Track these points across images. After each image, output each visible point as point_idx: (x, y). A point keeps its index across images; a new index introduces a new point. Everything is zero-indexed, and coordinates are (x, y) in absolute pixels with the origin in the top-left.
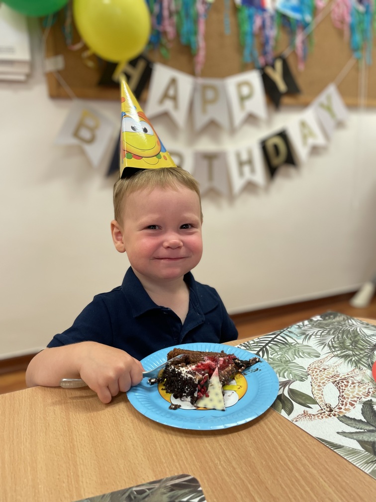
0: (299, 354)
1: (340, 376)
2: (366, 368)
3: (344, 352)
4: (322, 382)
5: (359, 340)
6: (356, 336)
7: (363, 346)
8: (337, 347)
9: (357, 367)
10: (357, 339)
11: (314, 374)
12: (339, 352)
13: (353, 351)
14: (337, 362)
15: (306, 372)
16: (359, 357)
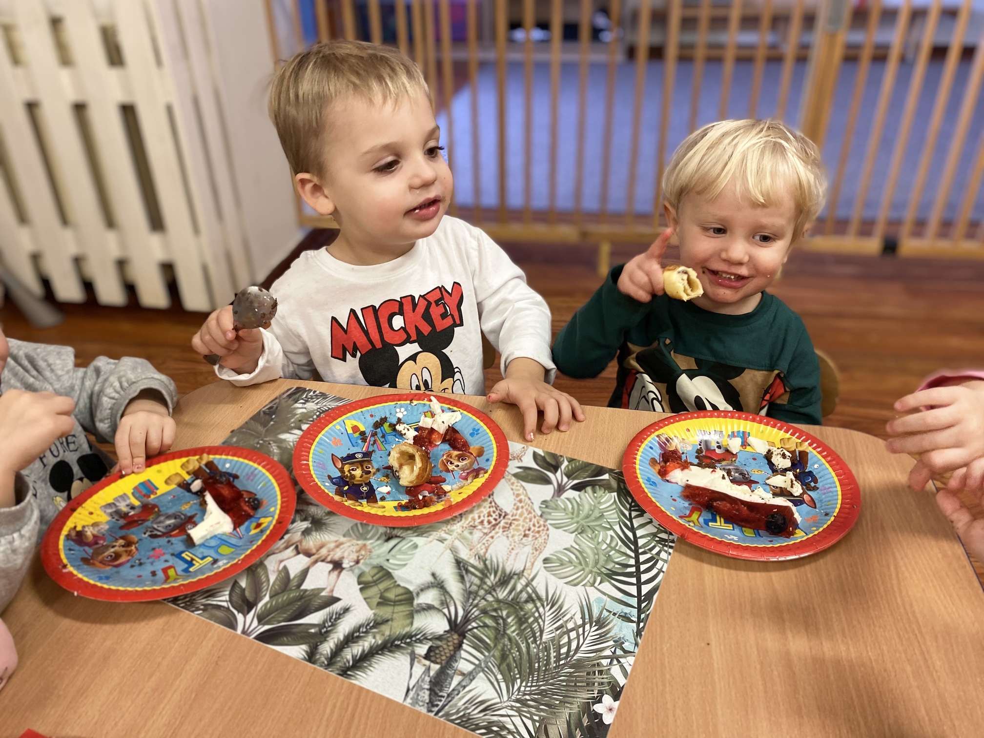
0: (577, 557)
1: (501, 530)
2: (472, 561)
3: (510, 592)
4: (520, 510)
5: (495, 645)
6: (504, 657)
7: (486, 625)
8: (526, 602)
9: (483, 561)
10: (500, 647)
11: (536, 520)
12: (519, 587)
13: (498, 601)
14: (515, 560)
15: (546, 520)
16: (485, 587)
